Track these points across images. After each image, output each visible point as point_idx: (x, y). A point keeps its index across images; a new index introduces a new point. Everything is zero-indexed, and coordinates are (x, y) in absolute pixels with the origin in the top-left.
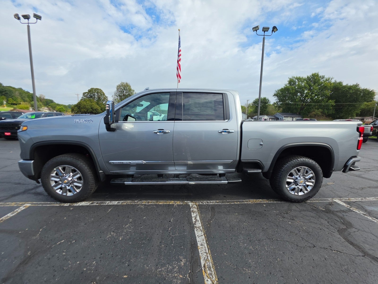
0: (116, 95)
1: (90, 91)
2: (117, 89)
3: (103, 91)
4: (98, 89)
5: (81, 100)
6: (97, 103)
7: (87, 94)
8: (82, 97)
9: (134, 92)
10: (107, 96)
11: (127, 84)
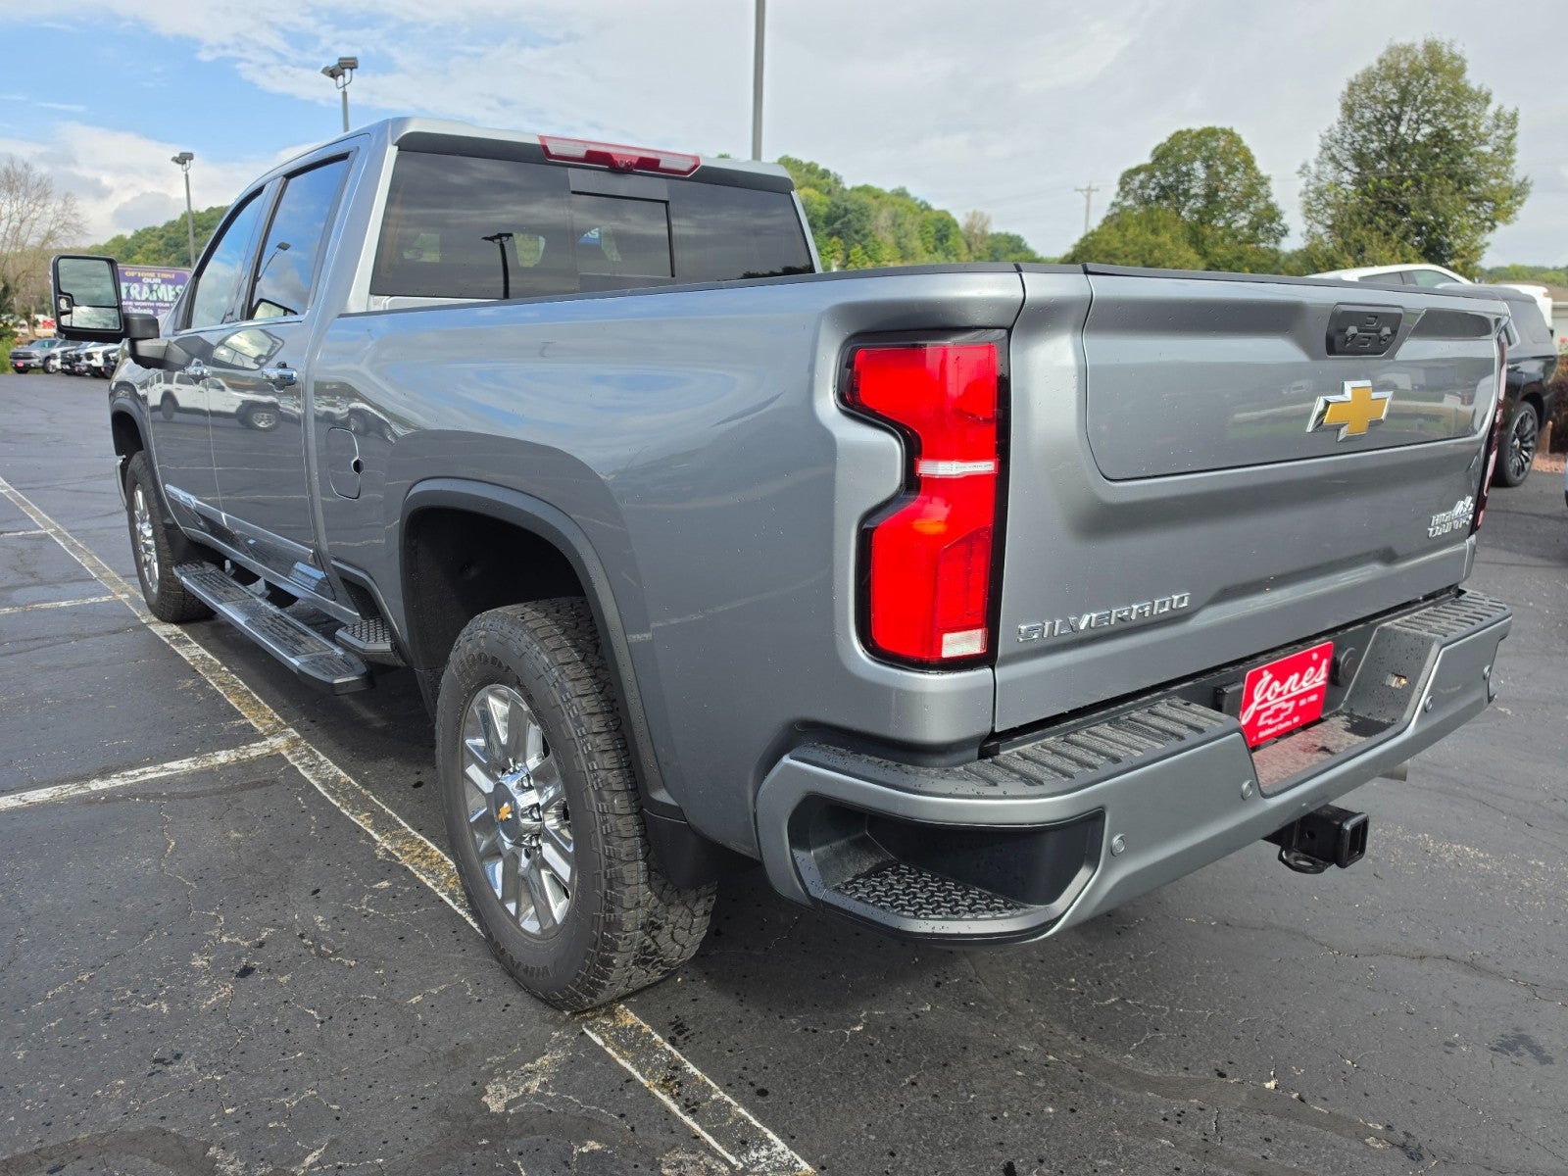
0: (1333, 158)
1: (1162, 155)
2: (1349, 109)
3: (1247, 141)
4: (1212, 133)
5: (1108, 220)
6: (1191, 228)
7: (1142, 176)
8: (1113, 205)
9: (1491, 110)
10: (1264, 173)
11: (1432, 49)
